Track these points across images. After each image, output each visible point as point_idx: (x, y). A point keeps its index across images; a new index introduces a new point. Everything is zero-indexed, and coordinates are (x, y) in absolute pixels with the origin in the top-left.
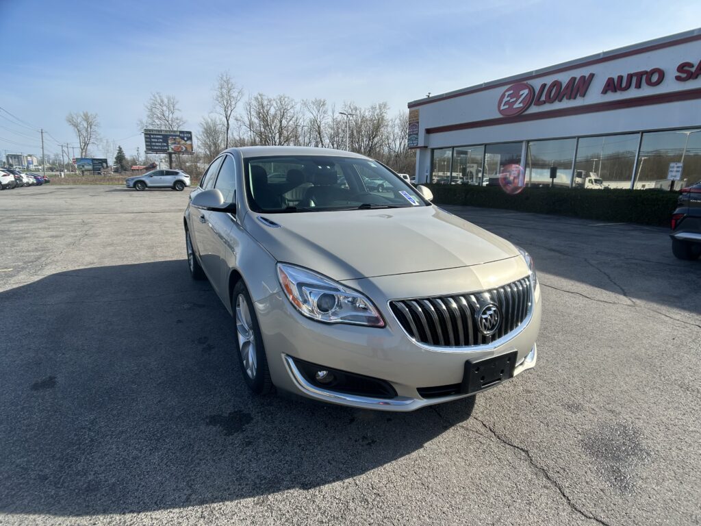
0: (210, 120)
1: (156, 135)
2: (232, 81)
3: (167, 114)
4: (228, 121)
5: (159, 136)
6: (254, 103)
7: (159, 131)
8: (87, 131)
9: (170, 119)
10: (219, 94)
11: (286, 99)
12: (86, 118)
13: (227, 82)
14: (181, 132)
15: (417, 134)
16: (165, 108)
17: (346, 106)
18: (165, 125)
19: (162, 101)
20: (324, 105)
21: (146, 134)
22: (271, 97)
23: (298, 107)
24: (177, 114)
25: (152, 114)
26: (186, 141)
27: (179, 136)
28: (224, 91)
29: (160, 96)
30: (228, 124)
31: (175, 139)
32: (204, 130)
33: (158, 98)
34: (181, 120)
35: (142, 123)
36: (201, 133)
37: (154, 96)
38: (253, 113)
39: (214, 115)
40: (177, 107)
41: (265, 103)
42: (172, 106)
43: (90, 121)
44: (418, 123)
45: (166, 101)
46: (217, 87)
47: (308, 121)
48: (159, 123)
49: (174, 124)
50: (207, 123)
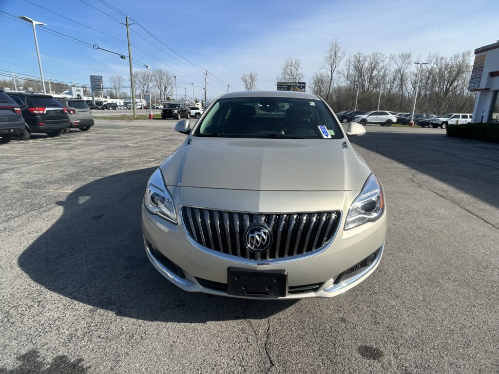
0: (319, 74)
1: (284, 85)
2: (339, 45)
3: (293, 71)
4: (332, 74)
5: (285, 86)
6: (353, 59)
7: (286, 83)
8: (250, 84)
9: (295, 75)
10: (329, 56)
11: (378, 55)
12: (251, 77)
13: (336, 46)
14: (299, 83)
15: (480, 78)
16: (293, 68)
17: (430, 56)
18: (292, 79)
19: (292, 63)
20: (409, 57)
21: (278, 85)
22: (366, 54)
23: (387, 61)
24: (300, 71)
25: (285, 73)
26: (301, 89)
27: (297, 86)
28: (333, 53)
29: (291, 60)
30: (332, 76)
31: (294, 88)
32: (314, 81)
33: (290, 61)
34: (302, 75)
35: (278, 77)
36: (312, 83)
37: (287, 60)
38: (352, 67)
39: (322, 71)
40: (300, 66)
41: (361, 59)
42: (297, 66)
43: (253, 78)
44: (483, 67)
45: (294, 63)
46: (328, 50)
47: (393, 70)
48: (288, 78)
49: (297, 78)
50: (317, 77)
